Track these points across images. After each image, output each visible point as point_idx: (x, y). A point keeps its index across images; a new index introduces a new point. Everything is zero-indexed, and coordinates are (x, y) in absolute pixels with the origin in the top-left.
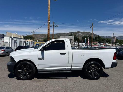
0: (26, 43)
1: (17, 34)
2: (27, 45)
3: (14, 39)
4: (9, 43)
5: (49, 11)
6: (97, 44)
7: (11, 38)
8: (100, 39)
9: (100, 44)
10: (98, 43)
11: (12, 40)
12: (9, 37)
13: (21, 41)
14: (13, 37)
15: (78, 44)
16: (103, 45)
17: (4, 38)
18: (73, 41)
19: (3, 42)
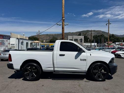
0: (33, 45)
1: (24, 35)
2: (34, 47)
3: (21, 41)
4: (15, 45)
5: (64, 7)
6: (111, 44)
7: (17, 40)
8: (115, 38)
9: (115, 44)
10: (113, 43)
11: (19, 41)
12: (15, 39)
13: (28, 43)
14: (20, 38)
15: (90, 45)
16: (119, 45)
17: (10, 39)
18: (83, 41)
19: (9, 44)
